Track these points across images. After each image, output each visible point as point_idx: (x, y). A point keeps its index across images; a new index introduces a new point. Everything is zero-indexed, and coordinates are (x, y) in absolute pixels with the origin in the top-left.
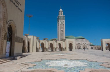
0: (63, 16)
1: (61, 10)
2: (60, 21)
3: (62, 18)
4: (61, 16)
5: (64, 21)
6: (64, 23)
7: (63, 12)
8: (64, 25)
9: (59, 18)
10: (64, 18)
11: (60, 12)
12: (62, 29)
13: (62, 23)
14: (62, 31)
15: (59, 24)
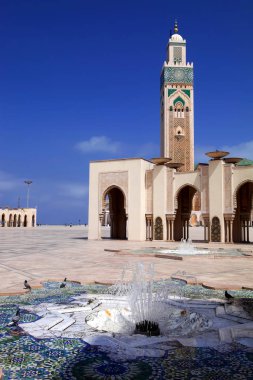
0: (183, 64)
1: (177, 38)
2: (170, 92)
3: (179, 75)
4: (177, 65)
5: (188, 92)
6: (190, 102)
7: (184, 49)
8: (192, 108)
9: (166, 75)
11: (171, 48)
12: (179, 128)
13: (179, 99)
14: (177, 138)
15: (167, 107)
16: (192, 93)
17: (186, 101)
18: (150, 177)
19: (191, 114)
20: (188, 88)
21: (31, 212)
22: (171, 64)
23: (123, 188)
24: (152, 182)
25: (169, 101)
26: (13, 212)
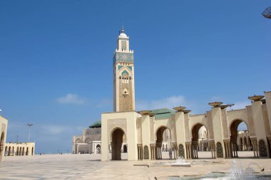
0: (127, 51)
1: (123, 35)
2: (120, 67)
3: (125, 57)
4: (124, 51)
5: (130, 68)
6: (132, 74)
7: (128, 42)
8: (133, 77)
9: (117, 57)
10: (132, 58)
11: (120, 41)
12: (125, 90)
13: (125, 71)
14: (125, 96)
15: (117, 77)
16: (133, 68)
17: (129, 73)
18: (139, 122)
19: (133, 81)
20: (130, 65)
21: (31, 145)
22: (120, 50)
23: (124, 130)
24: (141, 125)
25: (119, 73)
26: (20, 145)
